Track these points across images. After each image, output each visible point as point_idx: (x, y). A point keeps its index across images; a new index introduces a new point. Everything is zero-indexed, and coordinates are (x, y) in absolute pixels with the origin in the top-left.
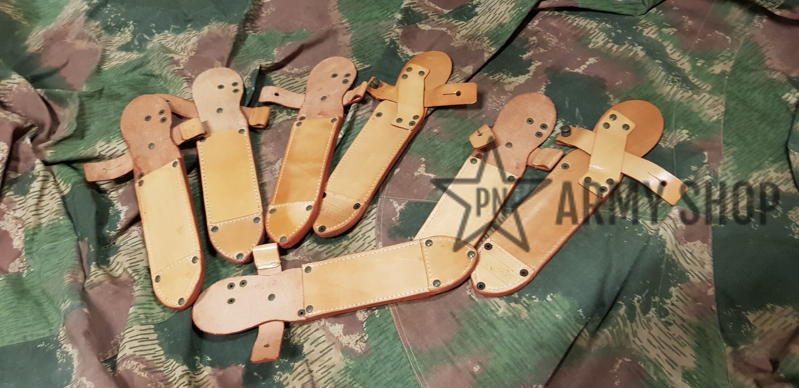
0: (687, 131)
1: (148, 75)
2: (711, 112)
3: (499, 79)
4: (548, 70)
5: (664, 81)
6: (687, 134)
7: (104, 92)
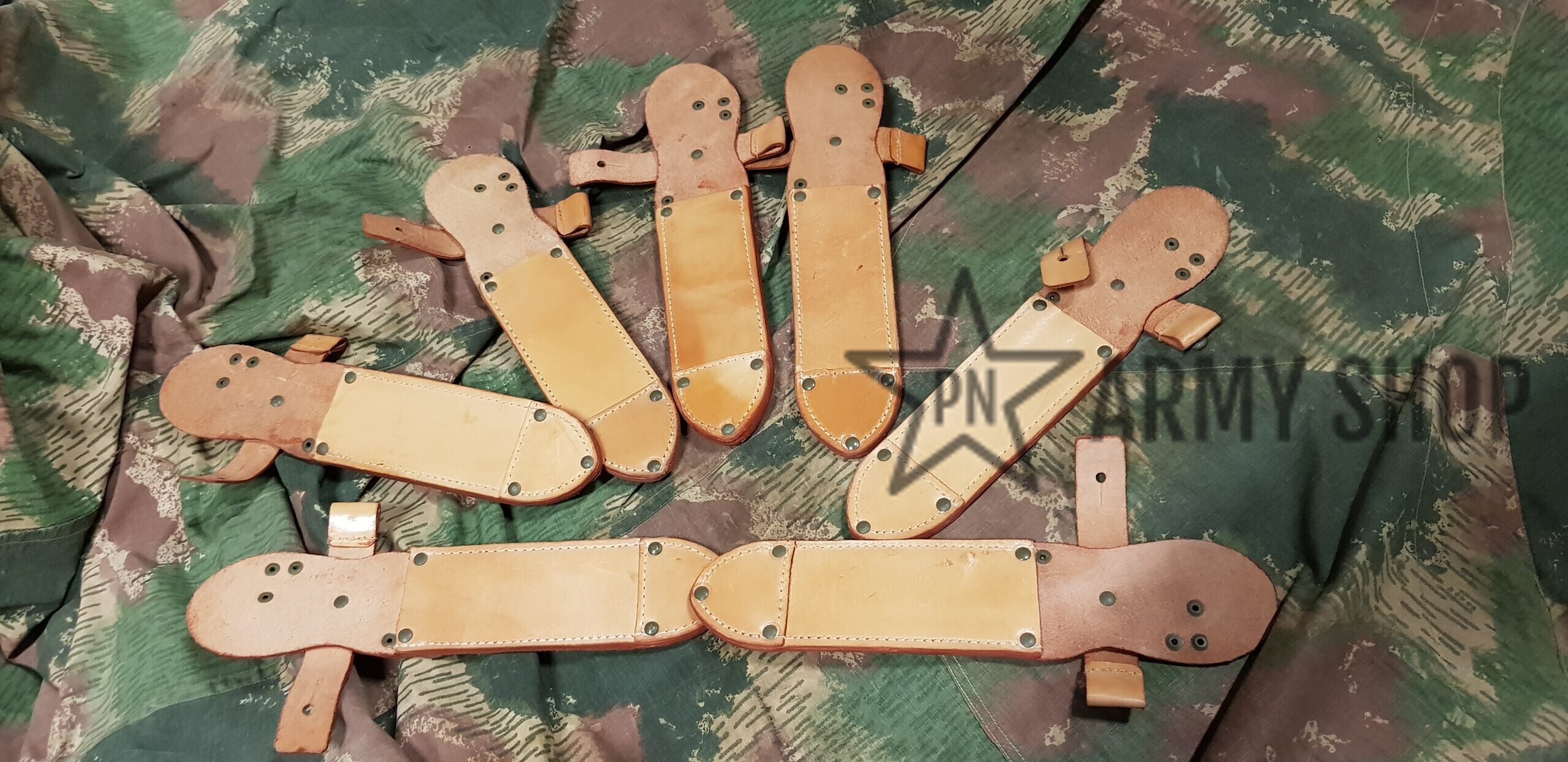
0: (1437, 196)
1: (374, 161)
2: (1478, 156)
3: (1059, 120)
4: (1151, 95)
5: (1380, 101)
6: (1437, 201)
7: (298, 201)
